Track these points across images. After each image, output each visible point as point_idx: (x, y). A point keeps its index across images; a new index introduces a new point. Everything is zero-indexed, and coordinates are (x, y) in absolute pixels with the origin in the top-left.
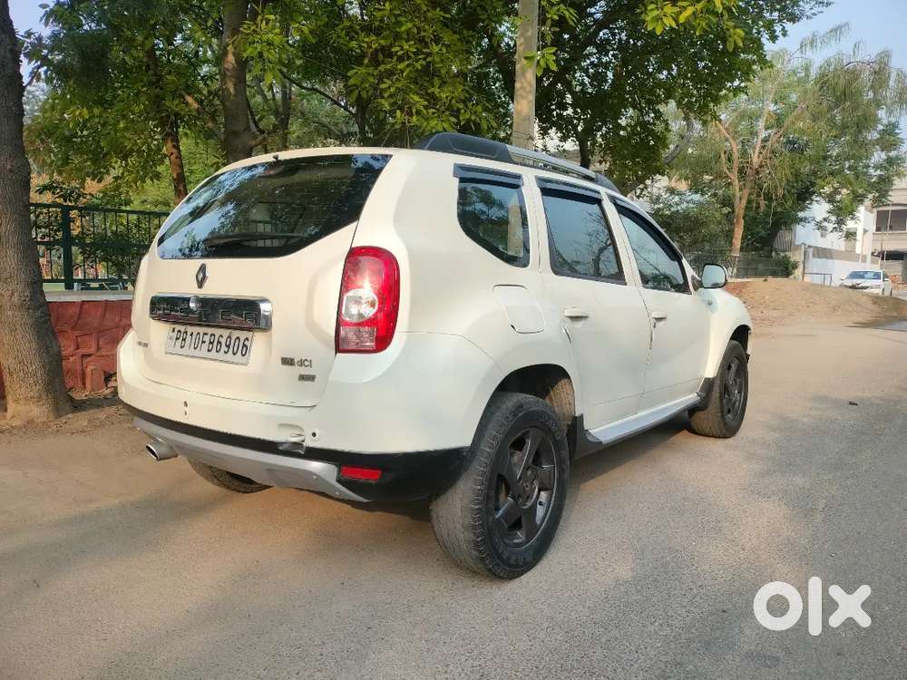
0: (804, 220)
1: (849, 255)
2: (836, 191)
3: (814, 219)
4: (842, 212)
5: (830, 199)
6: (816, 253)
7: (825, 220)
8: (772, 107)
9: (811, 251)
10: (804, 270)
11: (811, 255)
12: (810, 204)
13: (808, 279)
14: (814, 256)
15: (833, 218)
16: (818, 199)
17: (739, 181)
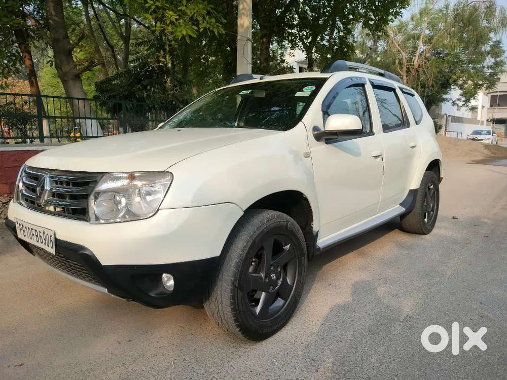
0: (446, 100)
1: (474, 121)
2: (465, 82)
3: (451, 99)
4: (469, 95)
5: (461, 87)
6: (453, 120)
7: (458, 99)
8: (427, 32)
9: (450, 118)
10: (446, 130)
11: (450, 121)
12: (450, 90)
13: (448, 135)
14: (452, 122)
15: (464, 99)
16: (454, 87)
17: (407, 76)
